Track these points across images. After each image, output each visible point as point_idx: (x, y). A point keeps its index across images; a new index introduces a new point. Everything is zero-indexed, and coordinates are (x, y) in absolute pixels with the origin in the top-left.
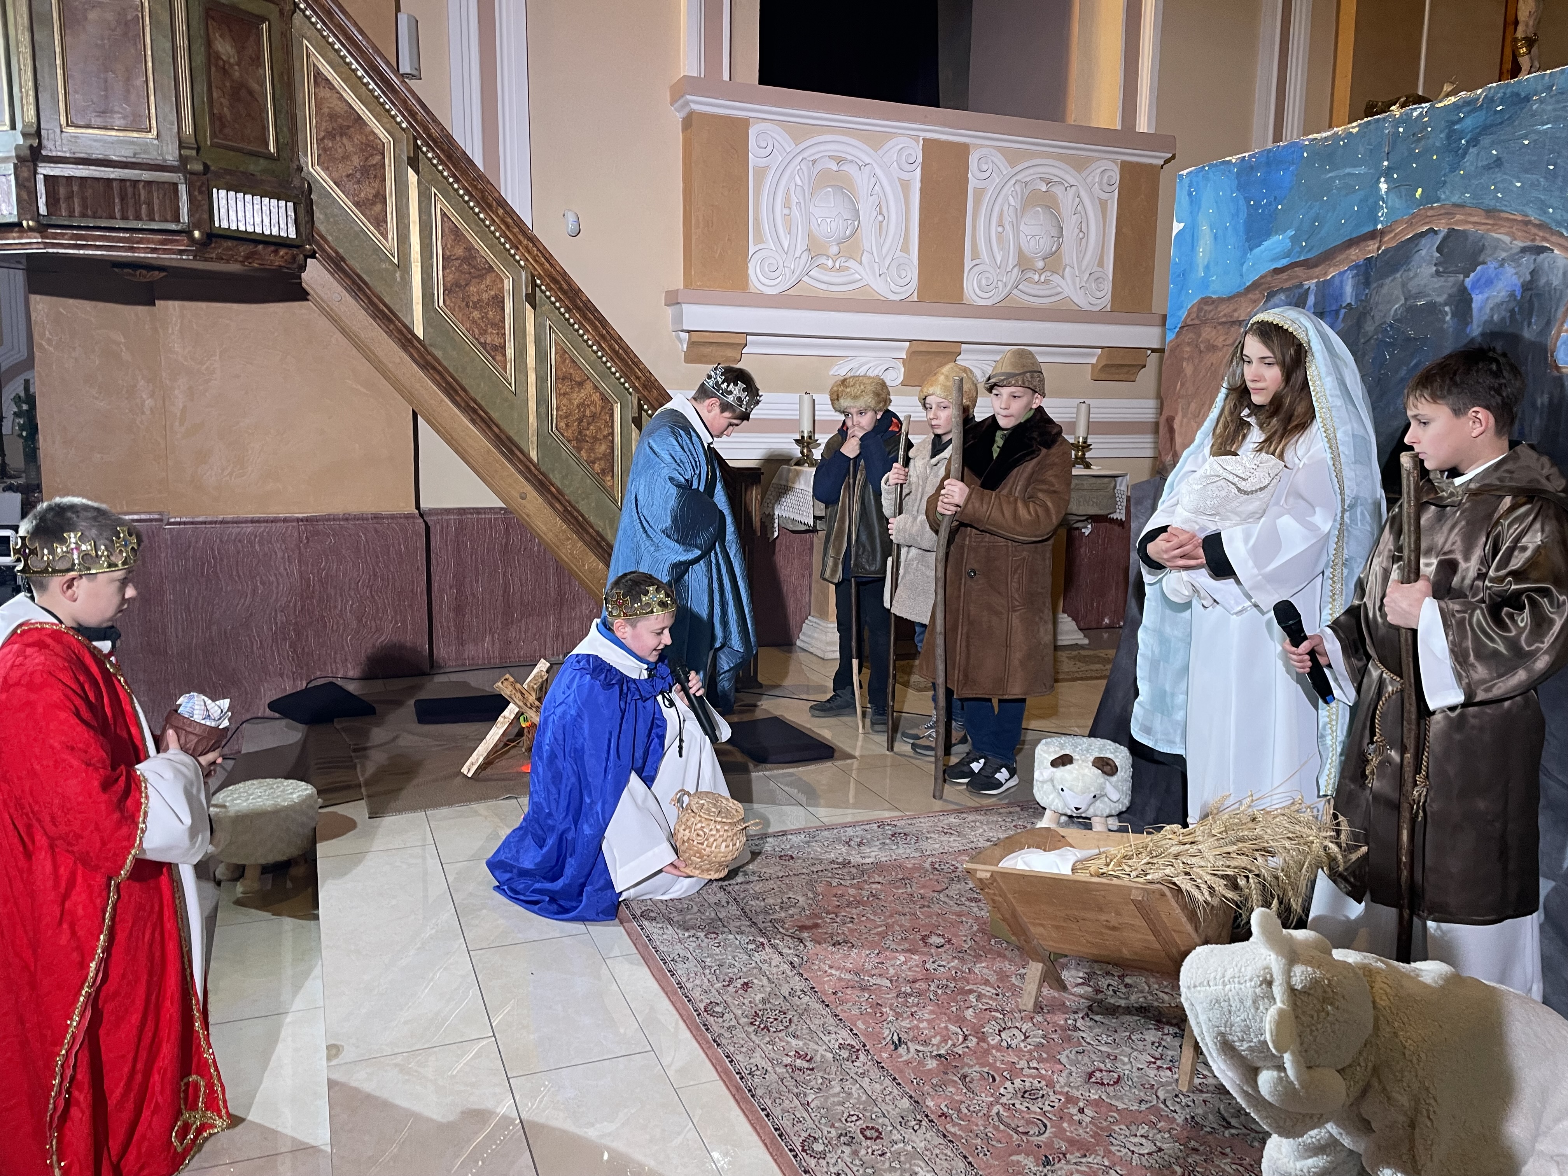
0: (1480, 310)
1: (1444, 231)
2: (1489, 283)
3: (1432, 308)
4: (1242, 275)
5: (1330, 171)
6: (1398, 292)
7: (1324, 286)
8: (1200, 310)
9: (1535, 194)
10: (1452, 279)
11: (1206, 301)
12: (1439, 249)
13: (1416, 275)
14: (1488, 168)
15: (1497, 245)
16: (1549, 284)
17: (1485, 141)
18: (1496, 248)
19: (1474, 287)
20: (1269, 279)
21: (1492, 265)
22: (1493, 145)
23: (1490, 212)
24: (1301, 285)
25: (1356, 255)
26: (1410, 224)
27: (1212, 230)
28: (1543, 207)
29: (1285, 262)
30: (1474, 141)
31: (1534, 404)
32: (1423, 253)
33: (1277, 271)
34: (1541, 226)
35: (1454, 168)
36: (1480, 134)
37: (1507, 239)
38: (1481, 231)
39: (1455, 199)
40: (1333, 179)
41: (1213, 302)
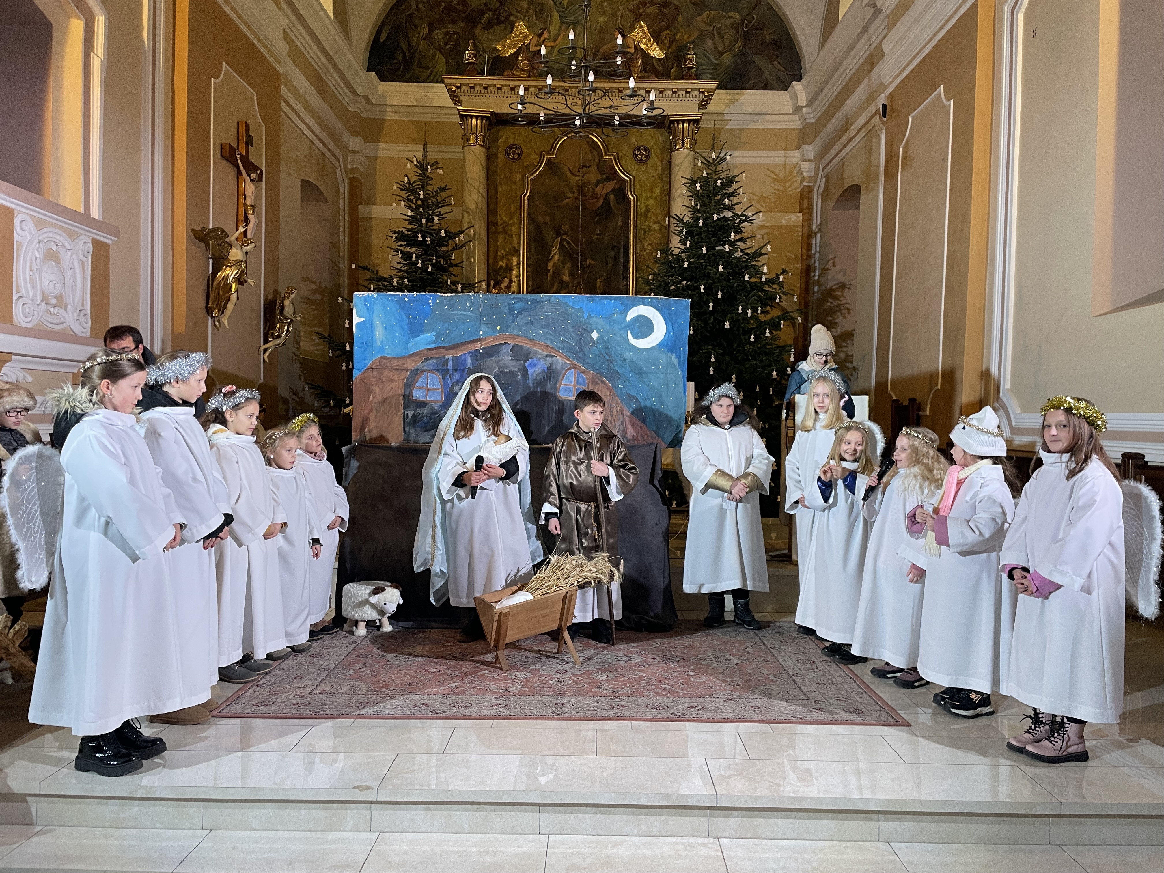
0: (532, 375)
1: (512, 344)
2: (535, 365)
3: (511, 372)
4: (407, 348)
5: (451, 311)
6: (495, 365)
7: (455, 359)
8: (380, 362)
9: (548, 336)
10: (518, 363)
11: (383, 358)
12: (511, 351)
13: (502, 359)
14: (528, 324)
15: (536, 353)
16: (556, 368)
17: (525, 314)
18: (536, 354)
19: (529, 365)
20: (425, 352)
21: (535, 359)
22: (529, 316)
23: (530, 340)
24: (444, 357)
25: (471, 348)
26: (496, 339)
27: (383, 325)
28: (552, 341)
29: (433, 346)
30: (520, 313)
31: (553, 410)
32: (505, 351)
33: (429, 349)
34: (553, 348)
35: (513, 321)
36: (523, 311)
37: (540, 351)
38: (528, 346)
39: (515, 332)
40: (455, 314)
41: (388, 358)
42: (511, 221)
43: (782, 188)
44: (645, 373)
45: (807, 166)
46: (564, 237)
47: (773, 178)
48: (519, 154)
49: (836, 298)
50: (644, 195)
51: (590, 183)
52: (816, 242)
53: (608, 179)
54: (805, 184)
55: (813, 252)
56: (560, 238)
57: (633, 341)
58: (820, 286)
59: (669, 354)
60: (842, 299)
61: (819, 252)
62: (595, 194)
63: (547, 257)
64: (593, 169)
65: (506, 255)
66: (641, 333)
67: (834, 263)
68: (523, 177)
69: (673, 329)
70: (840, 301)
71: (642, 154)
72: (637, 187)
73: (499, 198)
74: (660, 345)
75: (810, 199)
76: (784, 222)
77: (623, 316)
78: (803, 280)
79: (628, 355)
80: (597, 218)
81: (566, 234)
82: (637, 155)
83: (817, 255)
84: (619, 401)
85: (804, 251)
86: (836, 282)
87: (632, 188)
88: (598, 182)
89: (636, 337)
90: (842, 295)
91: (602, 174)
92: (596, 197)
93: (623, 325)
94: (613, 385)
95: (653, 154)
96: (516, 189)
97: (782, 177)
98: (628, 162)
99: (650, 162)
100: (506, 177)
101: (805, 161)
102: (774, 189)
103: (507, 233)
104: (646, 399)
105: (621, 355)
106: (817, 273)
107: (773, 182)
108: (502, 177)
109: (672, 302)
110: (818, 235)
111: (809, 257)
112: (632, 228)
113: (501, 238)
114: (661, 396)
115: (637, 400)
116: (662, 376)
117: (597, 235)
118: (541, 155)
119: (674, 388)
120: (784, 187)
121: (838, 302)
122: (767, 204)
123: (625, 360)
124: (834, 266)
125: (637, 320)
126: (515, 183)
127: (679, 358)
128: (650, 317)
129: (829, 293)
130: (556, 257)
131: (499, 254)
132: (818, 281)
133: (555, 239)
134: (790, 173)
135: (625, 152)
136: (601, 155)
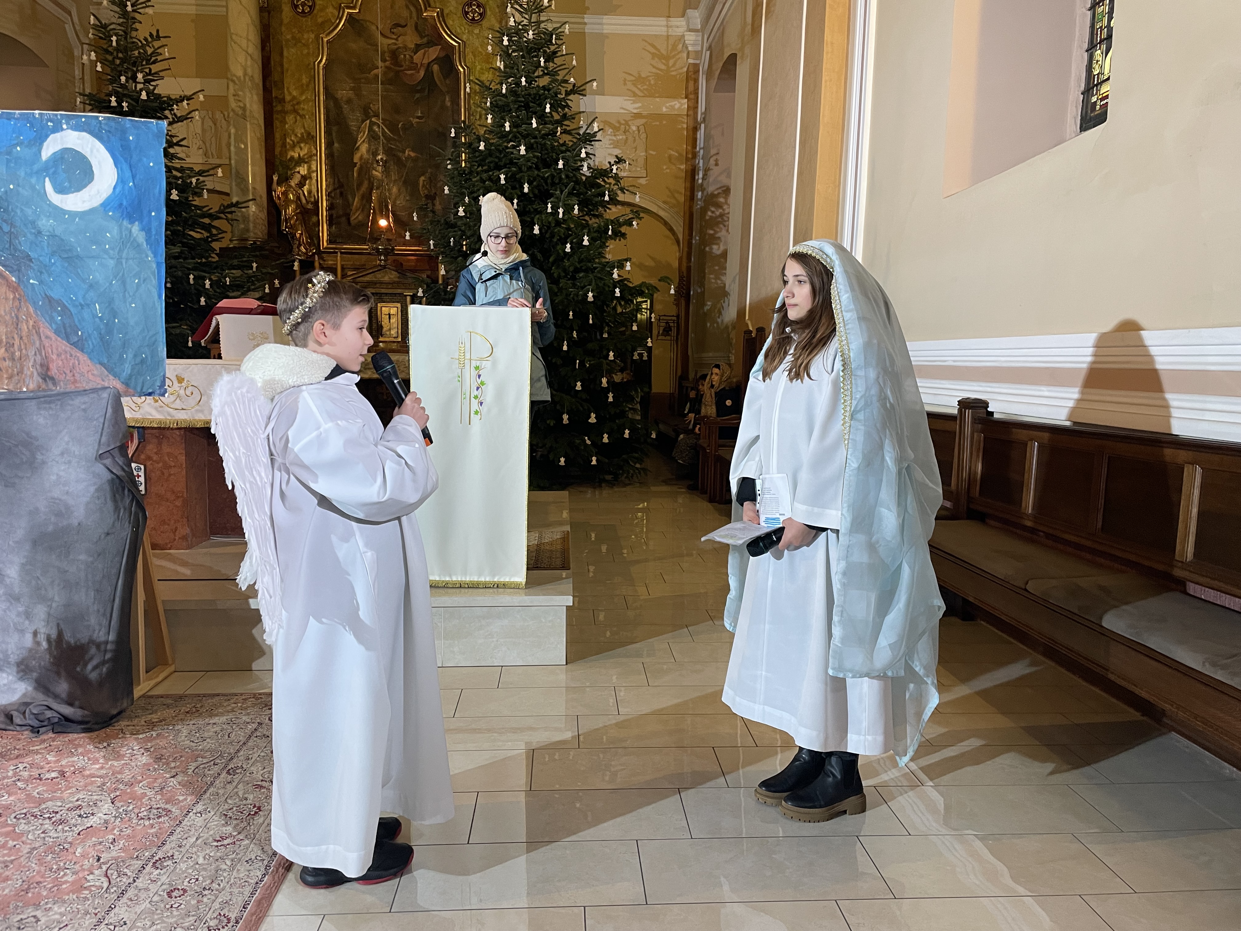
42: (304, 97)
43: (663, 67)
44: (78, 257)
45: (693, 38)
46: (373, 119)
47: (653, 54)
48: (310, 7)
49: (719, 206)
50: (478, 67)
51: (405, 47)
52: (701, 135)
53: (430, 44)
54: (691, 61)
55: (698, 149)
56: (368, 122)
57: (55, 198)
58: (703, 191)
59: (125, 223)
60: (725, 207)
61: (703, 148)
62: (412, 63)
63: (351, 146)
64: (410, 30)
65: (298, 142)
66: (70, 182)
67: (716, 160)
68: (317, 37)
69: (134, 177)
70: (724, 210)
71: (474, 12)
72: (470, 57)
73: (286, 66)
74: (105, 205)
75: (696, 81)
76: (664, 109)
77: (34, 149)
78: (688, 185)
79: (46, 224)
80: (418, 95)
81: (377, 116)
82: (467, 13)
83: (702, 151)
84: (31, 310)
85: (689, 148)
86: (718, 186)
87: (463, 56)
88: (418, 47)
89: (61, 190)
90: (726, 203)
91: (422, 37)
92: (414, 67)
93: (36, 167)
94: (19, 278)
95: (489, 13)
96: (308, 53)
97: (664, 53)
98: (456, 22)
99: (485, 23)
100: (293, 38)
101: (690, 30)
102: (654, 67)
103: (298, 114)
104: (81, 305)
105: (33, 223)
106: (701, 176)
107: (653, 59)
108: (289, 37)
109: (128, 125)
110: (703, 126)
111: (695, 155)
112: (463, 110)
113: (290, 119)
114: (111, 302)
115: (64, 307)
116: (111, 263)
117: (418, 118)
118: (339, 8)
119: (138, 285)
120: (667, 65)
121: (721, 211)
122: (645, 87)
123: (39, 232)
124: (717, 165)
125: (62, 158)
126: (306, 45)
127: (147, 230)
128: (86, 152)
129: (711, 200)
130: (364, 148)
131: (288, 140)
132: (702, 184)
133: (363, 121)
134: (674, 46)
135: (452, 8)
136: (419, 12)
